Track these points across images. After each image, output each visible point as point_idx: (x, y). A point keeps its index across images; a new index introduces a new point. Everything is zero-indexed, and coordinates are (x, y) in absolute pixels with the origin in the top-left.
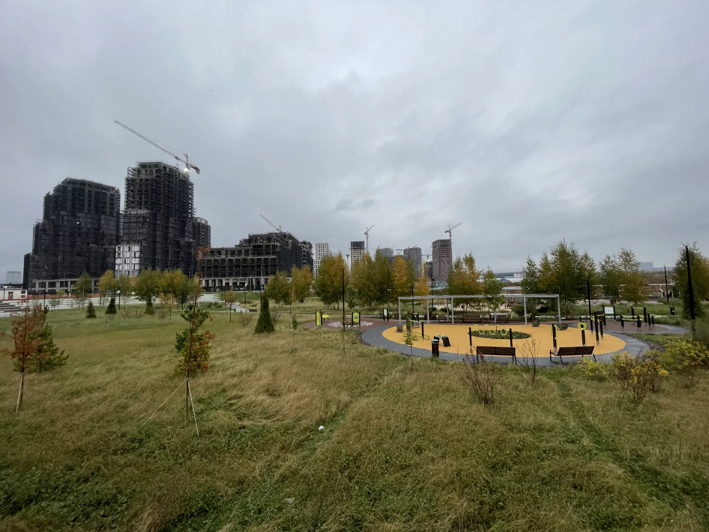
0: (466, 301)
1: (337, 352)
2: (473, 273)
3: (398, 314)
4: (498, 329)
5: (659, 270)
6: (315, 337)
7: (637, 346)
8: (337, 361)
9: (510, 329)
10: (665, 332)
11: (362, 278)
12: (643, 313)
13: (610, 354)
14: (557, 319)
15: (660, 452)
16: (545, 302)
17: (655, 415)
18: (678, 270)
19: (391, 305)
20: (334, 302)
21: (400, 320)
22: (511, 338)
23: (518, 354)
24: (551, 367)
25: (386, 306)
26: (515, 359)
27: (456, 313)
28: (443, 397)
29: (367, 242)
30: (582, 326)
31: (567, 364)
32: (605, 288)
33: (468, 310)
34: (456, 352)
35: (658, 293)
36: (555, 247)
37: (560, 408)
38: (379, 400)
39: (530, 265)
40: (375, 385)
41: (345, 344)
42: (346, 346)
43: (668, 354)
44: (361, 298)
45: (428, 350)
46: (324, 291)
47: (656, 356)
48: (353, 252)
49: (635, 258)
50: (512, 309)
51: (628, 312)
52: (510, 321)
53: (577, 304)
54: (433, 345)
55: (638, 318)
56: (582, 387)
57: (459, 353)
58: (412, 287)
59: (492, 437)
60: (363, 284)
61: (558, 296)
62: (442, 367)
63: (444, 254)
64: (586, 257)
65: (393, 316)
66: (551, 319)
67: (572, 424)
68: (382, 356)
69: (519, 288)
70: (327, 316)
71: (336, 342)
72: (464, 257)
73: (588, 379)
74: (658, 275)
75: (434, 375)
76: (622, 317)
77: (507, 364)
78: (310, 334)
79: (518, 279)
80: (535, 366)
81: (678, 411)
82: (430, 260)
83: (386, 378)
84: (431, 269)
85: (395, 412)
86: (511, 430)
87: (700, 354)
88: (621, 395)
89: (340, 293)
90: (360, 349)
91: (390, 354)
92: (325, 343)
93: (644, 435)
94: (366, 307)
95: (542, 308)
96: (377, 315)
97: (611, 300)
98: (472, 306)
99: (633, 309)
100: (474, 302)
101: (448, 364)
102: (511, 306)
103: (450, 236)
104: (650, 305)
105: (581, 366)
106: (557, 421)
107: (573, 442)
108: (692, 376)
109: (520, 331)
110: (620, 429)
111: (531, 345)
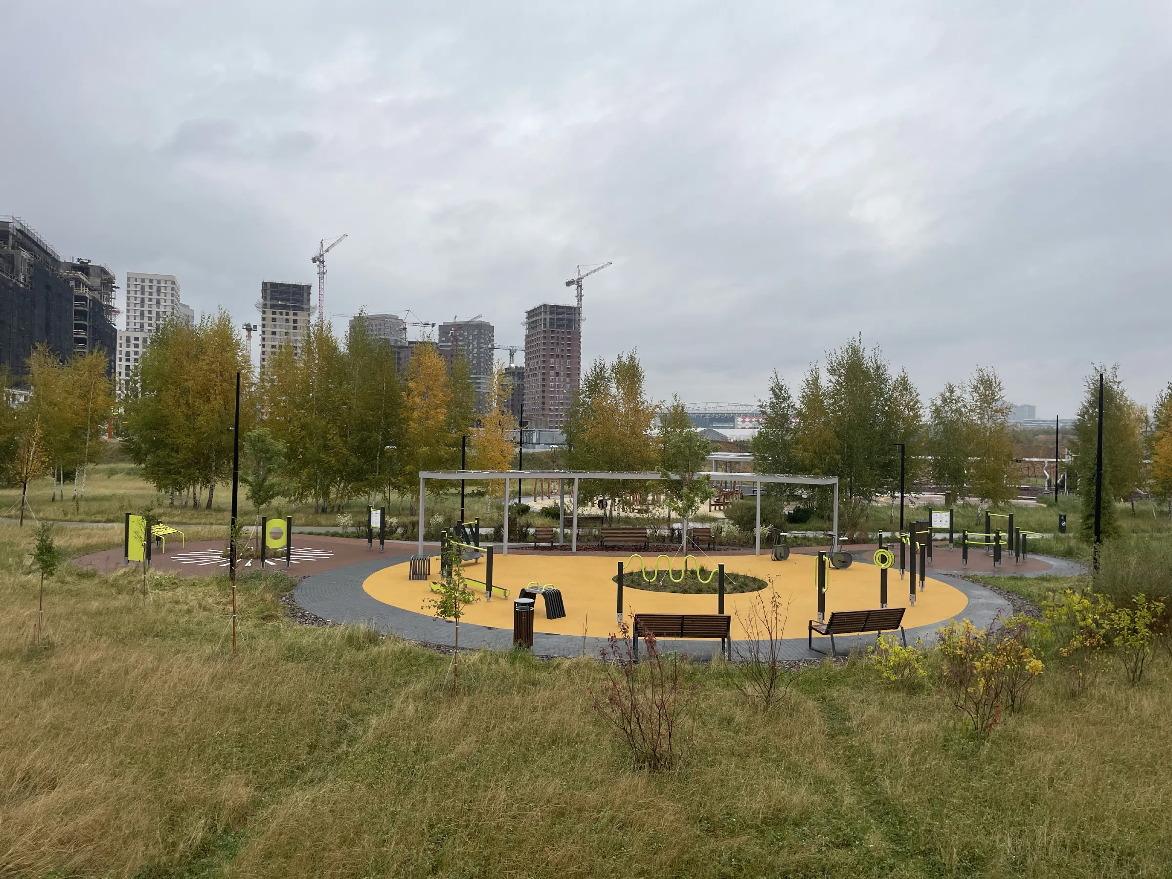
0: (613, 489)
1: (208, 649)
2: (636, 410)
3: (415, 524)
4: (689, 568)
5: (1045, 426)
6: (123, 600)
7: (988, 606)
8: (206, 679)
9: (721, 567)
10: (1043, 573)
11: (299, 407)
12: (1007, 527)
13: (935, 625)
14: (829, 541)
15: (1013, 845)
16: (805, 496)
17: (1012, 764)
18: (1080, 428)
19: (394, 496)
20: (196, 481)
21: (421, 543)
22: (721, 592)
23: (737, 633)
24: (810, 662)
25: (377, 497)
26: (727, 646)
27: (583, 521)
28: (541, 761)
29: (321, 288)
30: (884, 559)
31: (845, 654)
32: (936, 465)
33: (615, 513)
34: (580, 634)
35: (1040, 481)
36: (839, 353)
37: (824, 765)
38: (352, 789)
39: (776, 396)
40: (337, 743)
41: (238, 622)
42: (239, 629)
43: (1046, 623)
44: (294, 473)
45: (503, 631)
46: (157, 445)
47: (1024, 627)
48: (269, 315)
49: (1002, 393)
50: (726, 512)
51: (978, 524)
52: (721, 544)
53: (874, 504)
54: (517, 615)
55: (998, 538)
56: (873, 710)
57: (588, 635)
58: (464, 443)
59: (663, 857)
60: (303, 427)
61: (834, 480)
62: (542, 675)
63: (558, 349)
64: (904, 384)
65: (400, 531)
66: (818, 542)
67: (849, 801)
68: (362, 655)
69: (747, 456)
70: (171, 530)
71: (202, 615)
72: (615, 361)
73: (887, 689)
74: (1041, 437)
75: (517, 700)
76: (965, 537)
77: (707, 659)
78: (104, 591)
79: (744, 432)
80: (774, 661)
81: (1052, 749)
82: (519, 361)
83: (374, 721)
84: (519, 392)
85: (401, 818)
86: (711, 832)
87: (1101, 621)
88: (951, 723)
89: (218, 453)
90: (288, 636)
91: (388, 647)
92: (164, 621)
93: (988, 810)
94: (310, 500)
95: (797, 510)
96: (345, 527)
97: (948, 495)
98: (626, 503)
99: (988, 518)
100: (633, 492)
101: (558, 665)
102: (723, 504)
103: (580, 297)
104: (1020, 508)
105: (875, 657)
106: (816, 798)
107: (847, 844)
108: (1084, 672)
109: (742, 573)
110: (943, 803)
111: (769, 607)
